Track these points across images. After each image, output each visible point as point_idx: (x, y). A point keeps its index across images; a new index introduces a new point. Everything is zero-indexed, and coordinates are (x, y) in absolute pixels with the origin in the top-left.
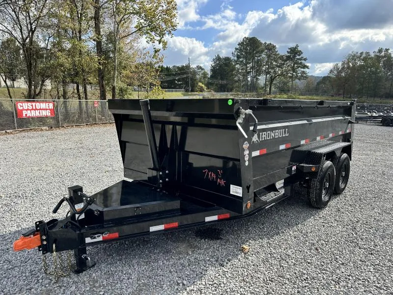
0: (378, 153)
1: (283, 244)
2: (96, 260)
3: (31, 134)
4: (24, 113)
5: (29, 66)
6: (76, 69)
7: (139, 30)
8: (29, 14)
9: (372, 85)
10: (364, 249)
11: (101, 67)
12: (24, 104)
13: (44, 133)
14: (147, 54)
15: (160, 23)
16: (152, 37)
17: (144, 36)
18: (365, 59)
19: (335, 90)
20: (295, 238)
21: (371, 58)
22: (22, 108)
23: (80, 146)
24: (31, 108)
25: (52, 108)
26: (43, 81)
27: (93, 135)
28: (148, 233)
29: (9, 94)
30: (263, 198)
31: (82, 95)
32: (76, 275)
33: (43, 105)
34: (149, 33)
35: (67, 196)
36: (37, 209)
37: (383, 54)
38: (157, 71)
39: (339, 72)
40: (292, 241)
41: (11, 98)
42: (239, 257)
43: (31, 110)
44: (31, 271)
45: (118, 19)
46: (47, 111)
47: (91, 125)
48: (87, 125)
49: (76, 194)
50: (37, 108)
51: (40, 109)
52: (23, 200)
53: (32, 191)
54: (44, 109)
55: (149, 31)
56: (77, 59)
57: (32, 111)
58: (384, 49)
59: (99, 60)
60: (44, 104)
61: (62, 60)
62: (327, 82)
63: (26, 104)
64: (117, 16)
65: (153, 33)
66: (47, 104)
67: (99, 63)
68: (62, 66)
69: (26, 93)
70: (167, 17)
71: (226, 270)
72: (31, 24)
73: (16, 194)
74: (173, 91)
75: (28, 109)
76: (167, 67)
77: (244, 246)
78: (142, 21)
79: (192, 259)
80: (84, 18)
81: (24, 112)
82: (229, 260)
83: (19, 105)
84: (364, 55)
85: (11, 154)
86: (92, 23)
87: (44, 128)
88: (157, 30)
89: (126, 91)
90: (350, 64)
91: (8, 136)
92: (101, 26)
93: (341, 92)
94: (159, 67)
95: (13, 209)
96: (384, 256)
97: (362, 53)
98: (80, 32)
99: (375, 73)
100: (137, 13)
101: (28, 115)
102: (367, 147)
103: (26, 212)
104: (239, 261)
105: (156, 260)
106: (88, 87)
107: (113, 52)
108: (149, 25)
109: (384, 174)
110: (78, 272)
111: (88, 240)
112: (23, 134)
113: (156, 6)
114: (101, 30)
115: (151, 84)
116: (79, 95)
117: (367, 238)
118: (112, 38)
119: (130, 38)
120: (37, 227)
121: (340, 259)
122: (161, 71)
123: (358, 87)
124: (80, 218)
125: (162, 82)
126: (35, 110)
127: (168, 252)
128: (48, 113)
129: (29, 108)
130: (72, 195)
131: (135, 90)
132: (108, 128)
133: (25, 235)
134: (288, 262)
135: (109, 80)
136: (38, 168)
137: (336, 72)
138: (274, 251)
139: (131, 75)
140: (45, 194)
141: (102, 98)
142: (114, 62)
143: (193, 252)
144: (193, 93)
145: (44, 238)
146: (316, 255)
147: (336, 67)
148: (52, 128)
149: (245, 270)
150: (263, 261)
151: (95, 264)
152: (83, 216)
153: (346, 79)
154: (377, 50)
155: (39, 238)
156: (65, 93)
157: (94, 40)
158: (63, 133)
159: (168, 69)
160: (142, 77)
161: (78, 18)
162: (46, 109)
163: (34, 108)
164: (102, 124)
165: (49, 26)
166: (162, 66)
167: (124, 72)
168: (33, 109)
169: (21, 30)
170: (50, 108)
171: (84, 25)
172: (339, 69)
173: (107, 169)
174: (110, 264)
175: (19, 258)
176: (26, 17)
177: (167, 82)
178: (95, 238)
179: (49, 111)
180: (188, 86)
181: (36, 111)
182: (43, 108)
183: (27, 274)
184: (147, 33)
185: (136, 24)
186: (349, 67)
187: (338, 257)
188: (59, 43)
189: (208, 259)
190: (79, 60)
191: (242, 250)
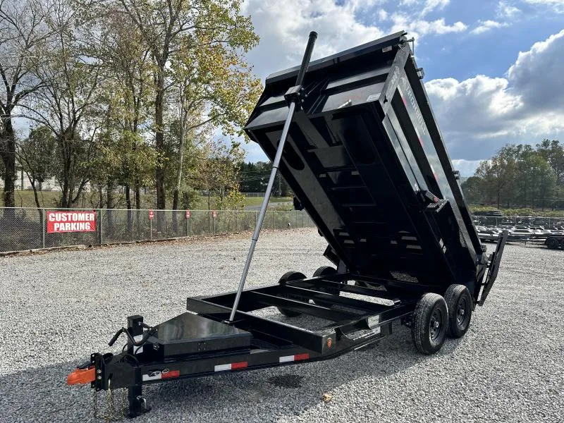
0: (527, 287)
1: (374, 393)
2: (151, 405)
3: (64, 254)
4: (56, 226)
5: (67, 165)
6: (127, 169)
7: (214, 119)
8: (73, 100)
9: (538, 189)
10: (471, 401)
11: (161, 165)
12: (57, 214)
13: (81, 253)
14: (223, 149)
15: (242, 110)
16: (230, 128)
17: (220, 127)
18: (525, 155)
19: (486, 197)
20: (390, 387)
21: (535, 153)
22: (53, 220)
23: (129, 271)
24: (66, 219)
25: (93, 219)
26: (84, 183)
27: (145, 256)
28: (213, 373)
29: (37, 200)
30: (350, 336)
31: (133, 202)
32: (129, 420)
33: (82, 216)
34: (226, 123)
35: (126, 326)
36: (80, 348)
37: (550, 147)
38: (235, 170)
39: (490, 172)
40: (386, 391)
41: (38, 206)
42: (319, 406)
43: (64, 222)
44: (78, 415)
45: (187, 104)
46: (86, 224)
47: (143, 243)
48: (138, 242)
49: (136, 325)
50: (74, 219)
51: (77, 221)
52: (61, 338)
53: (71, 328)
54: (82, 222)
55: (226, 120)
56: (128, 155)
57: (66, 224)
58: (551, 141)
59: (158, 156)
60: (83, 214)
61: (110, 157)
62: (474, 186)
63: (60, 214)
64: (185, 100)
65: (232, 123)
66: (87, 214)
67: (159, 161)
68: (109, 165)
69: (58, 199)
70: (251, 103)
71: (300, 419)
72: (74, 113)
73: (51, 331)
74: (256, 196)
75: (61, 222)
76: (250, 163)
77: (326, 395)
78: (218, 107)
79: (263, 407)
80: (142, 103)
81: (55, 224)
82: (306, 409)
83: (51, 215)
84: (523, 149)
85: (40, 281)
86: (152, 109)
87: (79, 247)
88: (237, 118)
89: (191, 196)
90: (505, 161)
91: (34, 257)
92: (164, 113)
93: (495, 199)
94: (239, 164)
95: (50, 348)
96: (493, 409)
97: (520, 147)
98: (136, 121)
99: (542, 174)
100: (212, 97)
101: (60, 230)
102: (514, 279)
103: (66, 351)
104: (318, 410)
105: (221, 407)
106: (142, 192)
107: (178, 146)
108: (227, 113)
109: (525, 314)
110: (131, 416)
111: (146, 378)
112: (53, 254)
113: (237, 89)
114: (163, 118)
115: (227, 188)
116: (129, 202)
117: (477, 389)
118: (177, 127)
119: (201, 128)
120: (92, 360)
121: (439, 411)
122: (242, 170)
123: (518, 193)
124: (138, 352)
125: (241, 184)
126: (70, 222)
127: (235, 399)
128: (87, 227)
129: (63, 220)
130: (131, 326)
131: (204, 195)
132: (166, 247)
133: (80, 368)
134: (375, 413)
135: (169, 182)
136: (75, 300)
137: (485, 172)
138: (360, 401)
139: (200, 175)
140: (88, 331)
141: (160, 206)
142: (179, 159)
143: (264, 400)
144: (284, 198)
145: (100, 372)
146: (411, 406)
147: (484, 165)
148: (90, 246)
149: (323, 419)
150: (346, 411)
151: (151, 409)
152: (141, 350)
153: (501, 182)
154: (541, 143)
155: (94, 372)
156: (110, 198)
157: (154, 131)
158: (106, 253)
159: (250, 166)
160: (215, 179)
161: (135, 102)
162: (85, 222)
163: (70, 219)
164: (158, 241)
165: (97, 114)
166: (243, 162)
167: (191, 172)
168: (67, 221)
169: (61, 119)
170: (91, 220)
171: (142, 112)
172: (489, 167)
173: (164, 301)
174: (168, 410)
175: (63, 401)
176: (68, 103)
177: (248, 183)
178: (153, 375)
179: (89, 224)
180: (278, 189)
181: (72, 224)
182: (81, 220)
183: (74, 418)
184: (224, 122)
185: (209, 112)
186: (502, 165)
187: (436, 409)
188: (107, 135)
189: (281, 407)
190: (131, 157)
191: (323, 399)
